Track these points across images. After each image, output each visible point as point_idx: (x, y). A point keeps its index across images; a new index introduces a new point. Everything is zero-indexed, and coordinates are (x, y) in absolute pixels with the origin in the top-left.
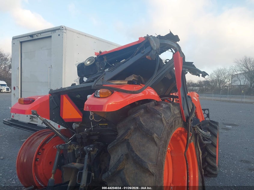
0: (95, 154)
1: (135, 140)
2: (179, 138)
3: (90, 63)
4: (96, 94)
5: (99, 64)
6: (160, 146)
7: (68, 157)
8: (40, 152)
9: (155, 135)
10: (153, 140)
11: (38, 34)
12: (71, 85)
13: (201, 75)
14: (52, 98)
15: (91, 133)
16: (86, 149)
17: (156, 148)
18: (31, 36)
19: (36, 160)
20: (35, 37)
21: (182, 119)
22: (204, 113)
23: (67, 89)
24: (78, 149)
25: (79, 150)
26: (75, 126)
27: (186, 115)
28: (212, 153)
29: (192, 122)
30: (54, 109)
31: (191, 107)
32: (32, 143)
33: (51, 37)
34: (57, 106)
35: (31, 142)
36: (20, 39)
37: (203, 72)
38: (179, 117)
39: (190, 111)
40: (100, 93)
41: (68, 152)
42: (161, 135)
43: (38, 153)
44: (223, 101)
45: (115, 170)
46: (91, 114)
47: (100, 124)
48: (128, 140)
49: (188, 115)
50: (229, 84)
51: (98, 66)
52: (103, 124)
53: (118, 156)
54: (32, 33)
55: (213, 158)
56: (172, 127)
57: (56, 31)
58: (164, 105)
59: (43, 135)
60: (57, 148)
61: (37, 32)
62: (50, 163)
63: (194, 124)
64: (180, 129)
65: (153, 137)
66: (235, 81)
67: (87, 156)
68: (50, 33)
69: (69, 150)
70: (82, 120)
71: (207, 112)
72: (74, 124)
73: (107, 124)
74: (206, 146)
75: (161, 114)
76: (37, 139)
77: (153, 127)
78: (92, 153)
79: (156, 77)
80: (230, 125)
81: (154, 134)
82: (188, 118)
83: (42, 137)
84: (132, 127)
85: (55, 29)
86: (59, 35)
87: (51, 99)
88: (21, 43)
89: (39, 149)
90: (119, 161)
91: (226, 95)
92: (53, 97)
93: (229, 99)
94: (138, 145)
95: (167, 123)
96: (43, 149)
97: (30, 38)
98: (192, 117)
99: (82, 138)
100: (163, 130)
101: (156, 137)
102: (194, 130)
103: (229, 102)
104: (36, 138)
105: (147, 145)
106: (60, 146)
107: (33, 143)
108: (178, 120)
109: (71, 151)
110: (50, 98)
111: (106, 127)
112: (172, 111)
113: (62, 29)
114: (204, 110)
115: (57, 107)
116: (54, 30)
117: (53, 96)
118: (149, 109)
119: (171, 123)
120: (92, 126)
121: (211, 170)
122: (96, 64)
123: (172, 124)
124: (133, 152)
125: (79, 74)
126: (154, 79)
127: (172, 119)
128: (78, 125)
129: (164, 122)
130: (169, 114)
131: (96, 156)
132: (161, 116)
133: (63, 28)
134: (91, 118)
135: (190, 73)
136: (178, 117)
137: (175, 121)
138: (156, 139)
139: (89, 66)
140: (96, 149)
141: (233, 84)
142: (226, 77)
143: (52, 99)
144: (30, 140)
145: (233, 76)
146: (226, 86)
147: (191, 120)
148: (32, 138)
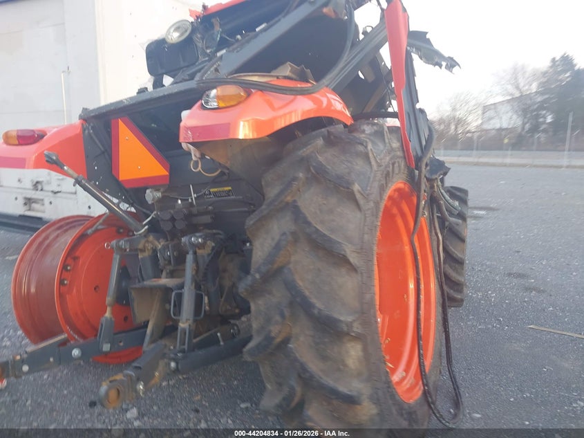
0: (209, 255)
1: (311, 201)
2: (395, 211)
3: (179, 37)
4: (207, 103)
5: (203, 39)
6: (367, 212)
7: (140, 269)
8: (68, 265)
9: (356, 187)
10: (351, 197)
12: (138, 93)
13: (444, 64)
14: (88, 129)
15: (195, 211)
16: (187, 243)
17: (359, 215)
19: (61, 282)
21: (406, 161)
23: (126, 103)
24: (165, 248)
25: (168, 247)
26: (151, 196)
27: (415, 153)
29: (428, 168)
30: (97, 156)
31: (425, 134)
32: (45, 246)
34: (103, 149)
35: (41, 244)
37: (449, 57)
38: (401, 157)
39: (424, 143)
40: (218, 98)
41: (140, 257)
42: (368, 189)
43: (64, 267)
44: (464, 163)
45: (270, 266)
46: (194, 158)
47: (211, 190)
48: (295, 201)
49: (419, 153)
50: (477, 126)
51: (200, 45)
52: (221, 189)
53: (273, 239)
55: (457, 266)
56: (387, 176)
58: (368, 129)
59: (70, 228)
60: (112, 248)
62: (95, 289)
63: (432, 172)
64: (402, 186)
65: (353, 190)
66: (490, 119)
67: (190, 257)
69: (143, 251)
70: (170, 182)
72: (148, 191)
73: (230, 188)
75: (366, 142)
76: (57, 236)
77: (349, 173)
78: (200, 252)
79: (346, 65)
80: (481, 209)
81: (354, 184)
82: (419, 160)
83: (69, 232)
84: (301, 175)
87: (87, 132)
89: (66, 258)
90: (277, 247)
91: (469, 152)
92: (92, 127)
93: (476, 160)
94: (318, 212)
95: (379, 165)
96: (76, 259)
98: (428, 156)
99: (173, 219)
100: (371, 180)
101: (359, 192)
102: (432, 187)
103: (477, 164)
104: (56, 234)
105: (339, 210)
106: (120, 243)
107: (48, 246)
108: (398, 162)
109: (146, 254)
110: (85, 130)
111: (229, 196)
112: (387, 141)
115: (103, 153)
117: (92, 124)
118: (335, 137)
119: (386, 167)
120: (194, 196)
122: (195, 38)
123: (388, 169)
124: (309, 223)
125: (151, 70)
126: (343, 69)
127: (388, 158)
128: (159, 195)
129: (373, 163)
130: (381, 146)
131: (210, 257)
132: (366, 147)
134: (196, 167)
135: (421, 59)
136: (398, 157)
137: (393, 164)
138: (358, 196)
139: (178, 43)
140: (211, 244)
141: (486, 126)
142: (469, 109)
143: (89, 133)
144: (40, 239)
145: (486, 109)
146: (468, 132)
147: (427, 165)
148: (44, 235)
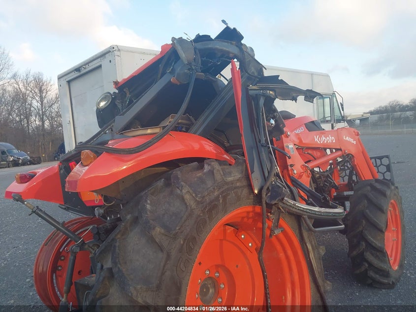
3: (105, 104)
8: (62, 257)
11: (85, 65)
14: (63, 169)
18: (78, 69)
19: (57, 268)
20: (83, 71)
22: (381, 164)
26: (97, 213)
28: (374, 245)
33: (100, 66)
36: (65, 77)
39: (266, 172)
42: (177, 228)
54: (79, 65)
55: (378, 253)
57: (107, 55)
58: (206, 168)
61: (84, 62)
62: (79, 273)
63: (272, 197)
64: (249, 210)
65: (152, 236)
68: (99, 60)
71: (385, 161)
72: (96, 209)
74: (362, 231)
75: (182, 187)
81: (154, 228)
84: (129, 217)
85: (105, 52)
86: (110, 61)
88: (69, 82)
95: (199, 203)
97: (77, 74)
98: (268, 184)
99: (98, 234)
100: (184, 218)
101: (161, 234)
113: (113, 51)
114: (381, 158)
116: (103, 55)
117: (64, 165)
119: (212, 202)
121: (377, 276)
122: (116, 103)
123: (216, 203)
127: (216, 193)
128: (102, 211)
129: (191, 203)
132: (181, 190)
133: (114, 49)
137: (225, 197)
138: (159, 238)
143: (63, 171)
147: (268, 191)
